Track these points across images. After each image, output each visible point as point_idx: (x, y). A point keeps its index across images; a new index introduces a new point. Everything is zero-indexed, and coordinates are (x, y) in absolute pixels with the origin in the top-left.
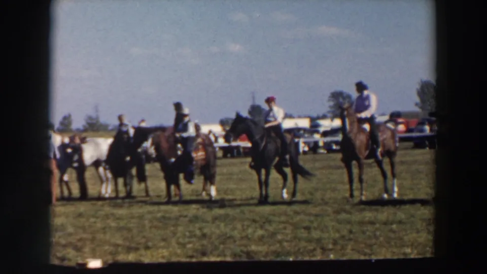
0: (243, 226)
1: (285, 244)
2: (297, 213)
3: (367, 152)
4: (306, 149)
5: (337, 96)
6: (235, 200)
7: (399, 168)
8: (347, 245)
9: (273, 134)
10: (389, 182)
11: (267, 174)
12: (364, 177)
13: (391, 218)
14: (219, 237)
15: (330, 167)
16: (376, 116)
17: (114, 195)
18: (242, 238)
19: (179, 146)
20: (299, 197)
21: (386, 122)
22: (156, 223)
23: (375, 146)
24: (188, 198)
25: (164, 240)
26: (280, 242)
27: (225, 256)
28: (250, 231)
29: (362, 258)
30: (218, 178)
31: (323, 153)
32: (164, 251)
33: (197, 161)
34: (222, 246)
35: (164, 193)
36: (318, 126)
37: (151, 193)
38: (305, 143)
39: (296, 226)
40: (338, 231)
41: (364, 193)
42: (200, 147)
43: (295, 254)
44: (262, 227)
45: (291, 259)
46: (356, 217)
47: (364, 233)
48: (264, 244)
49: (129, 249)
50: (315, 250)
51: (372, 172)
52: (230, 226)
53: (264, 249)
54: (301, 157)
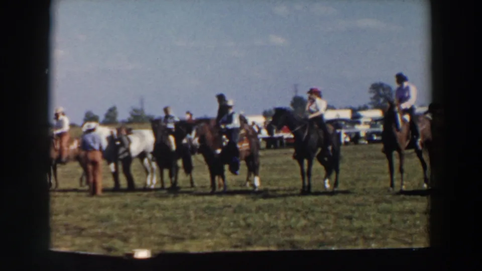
0: (286, 216)
1: (328, 234)
2: (338, 202)
3: (407, 143)
4: (348, 140)
5: (378, 88)
6: (278, 190)
8: (388, 234)
9: (316, 126)
11: (310, 164)
12: (405, 167)
14: (264, 227)
15: (372, 158)
16: (416, 107)
17: (159, 186)
18: (285, 228)
19: (224, 137)
20: (341, 187)
21: (425, 113)
22: (201, 213)
23: (415, 137)
24: (232, 188)
25: (209, 230)
26: (323, 232)
27: (269, 245)
28: (293, 220)
29: (403, 246)
30: (261, 169)
31: (364, 144)
32: (209, 240)
34: (265, 236)
35: (209, 184)
36: (359, 117)
37: (196, 184)
38: (346, 133)
39: (338, 216)
40: (379, 220)
41: (405, 183)
42: (245, 138)
43: (338, 242)
44: (304, 217)
45: (333, 249)
46: (397, 206)
47: (405, 222)
48: (307, 234)
49: (176, 240)
50: (356, 239)
51: (412, 162)
52: (274, 216)
53: (307, 238)
54: (342, 148)
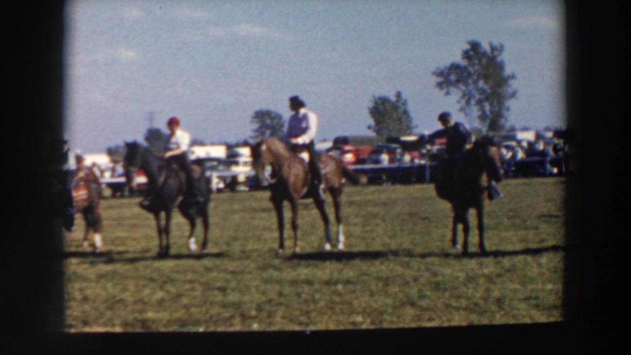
0: (136, 286)
1: (193, 310)
2: (208, 270)
3: (305, 190)
4: (221, 185)
5: (264, 118)
6: (126, 252)
7: (345, 211)
8: (275, 311)
9: (175, 166)
10: (333, 228)
11: (168, 218)
12: (299, 222)
13: (336, 275)
14: (107, 300)
15: (255, 210)
18: (136, 302)
20: (211, 249)
21: (329, 150)
23: (316, 182)
26: (186, 307)
27: (113, 325)
28: (147, 291)
29: (297, 328)
30: (105, 223)
31: (243, 191)
33: (77, 201)
34: (109, 314)
36: (237, 155)
38: (220, 178)
39: (208, 287)
40: (264, 293)
41: (299, 243)
42: (82, 183)
43: (207, 322)
44: (162, 288)
45: (201, 330)
46: (289, 274)
47: (298, 295)
48: (165, 310)
50: (232, 317)
51: (309, 215)
52: (120, 287)
53: (164, 316)
54: (213, 196)
